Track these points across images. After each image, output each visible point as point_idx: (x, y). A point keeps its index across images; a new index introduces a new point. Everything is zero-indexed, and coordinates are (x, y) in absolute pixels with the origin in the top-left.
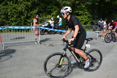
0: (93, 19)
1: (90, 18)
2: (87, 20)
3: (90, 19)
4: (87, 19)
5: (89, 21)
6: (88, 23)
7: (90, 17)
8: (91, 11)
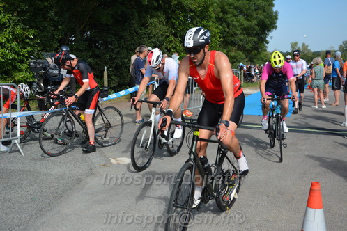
0: (42, 50)
1: (30, 46)
2: (11, 56)
3: (29, 49)
4: (12, 50)
5: (27, 58)
6: (21, 71)
7: (27, 37)
8: (26, 12)
